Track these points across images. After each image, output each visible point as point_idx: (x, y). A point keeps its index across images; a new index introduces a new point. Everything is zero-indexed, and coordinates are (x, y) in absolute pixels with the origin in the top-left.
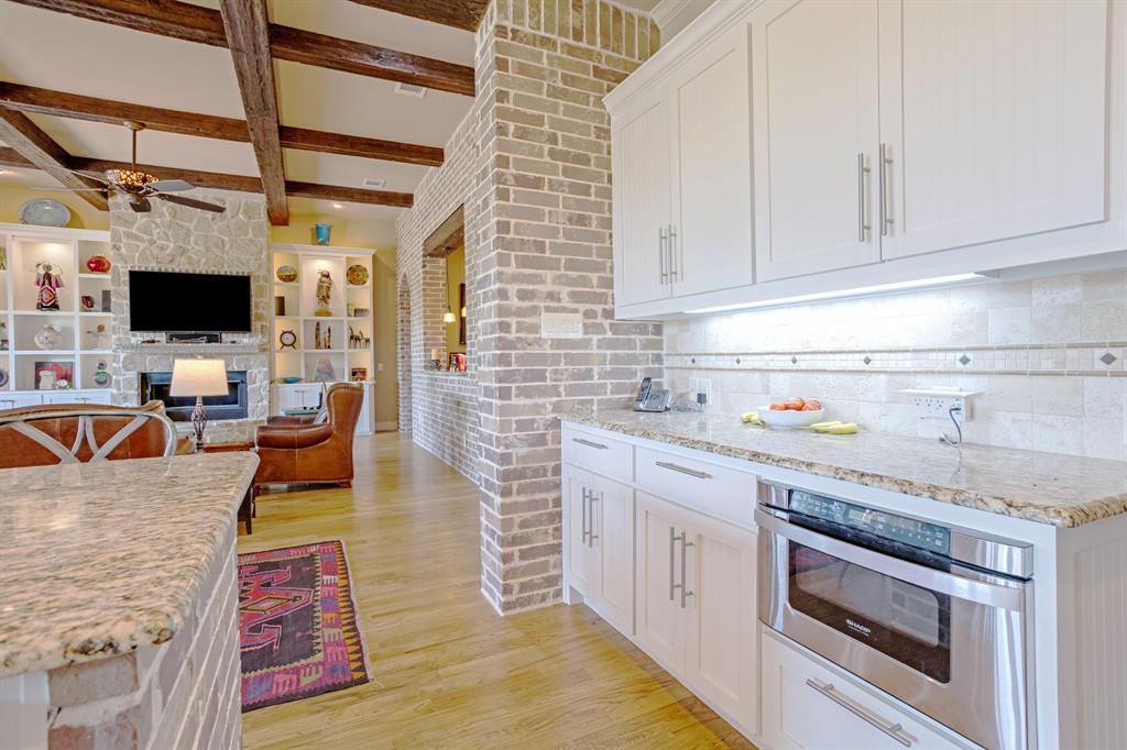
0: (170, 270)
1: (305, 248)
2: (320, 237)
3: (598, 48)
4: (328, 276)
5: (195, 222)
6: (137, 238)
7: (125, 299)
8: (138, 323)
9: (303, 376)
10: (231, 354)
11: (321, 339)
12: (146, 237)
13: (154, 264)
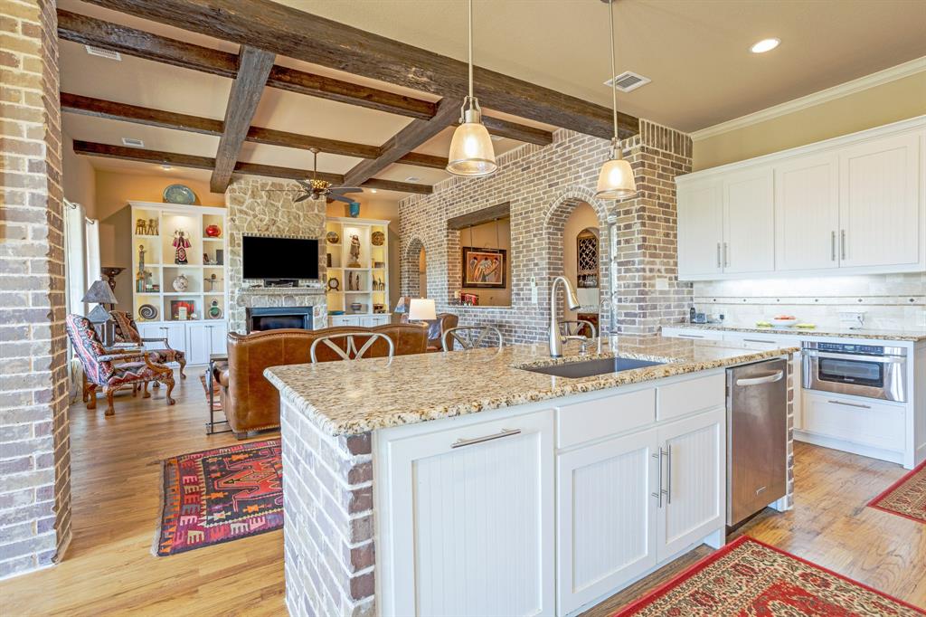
0: (266, 236)
1: (344, 220)
2: (352, 211)
3: (672, 153)
4: (357, 239)
5: (281, 202)
6: (246, 213)
7: (239, 255)
8: (249, 273)
9: (344, 310)
10: (304, 295)
11: (353, 284)
12: (251, 213)
13: (256, 232)
